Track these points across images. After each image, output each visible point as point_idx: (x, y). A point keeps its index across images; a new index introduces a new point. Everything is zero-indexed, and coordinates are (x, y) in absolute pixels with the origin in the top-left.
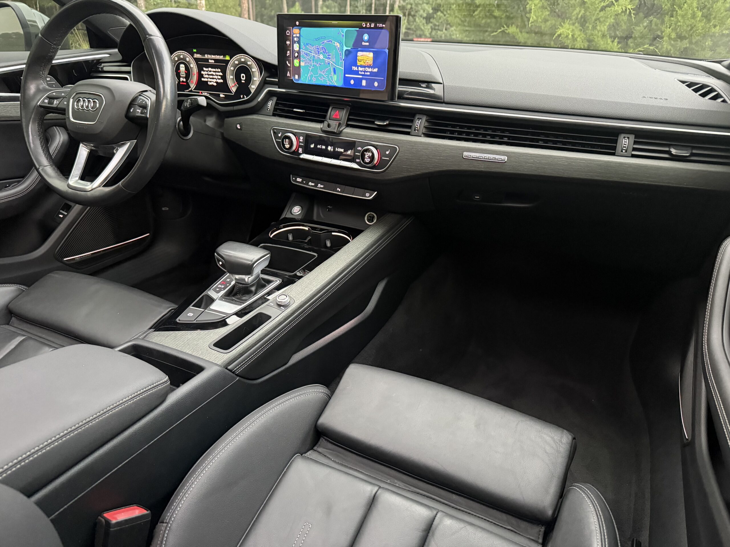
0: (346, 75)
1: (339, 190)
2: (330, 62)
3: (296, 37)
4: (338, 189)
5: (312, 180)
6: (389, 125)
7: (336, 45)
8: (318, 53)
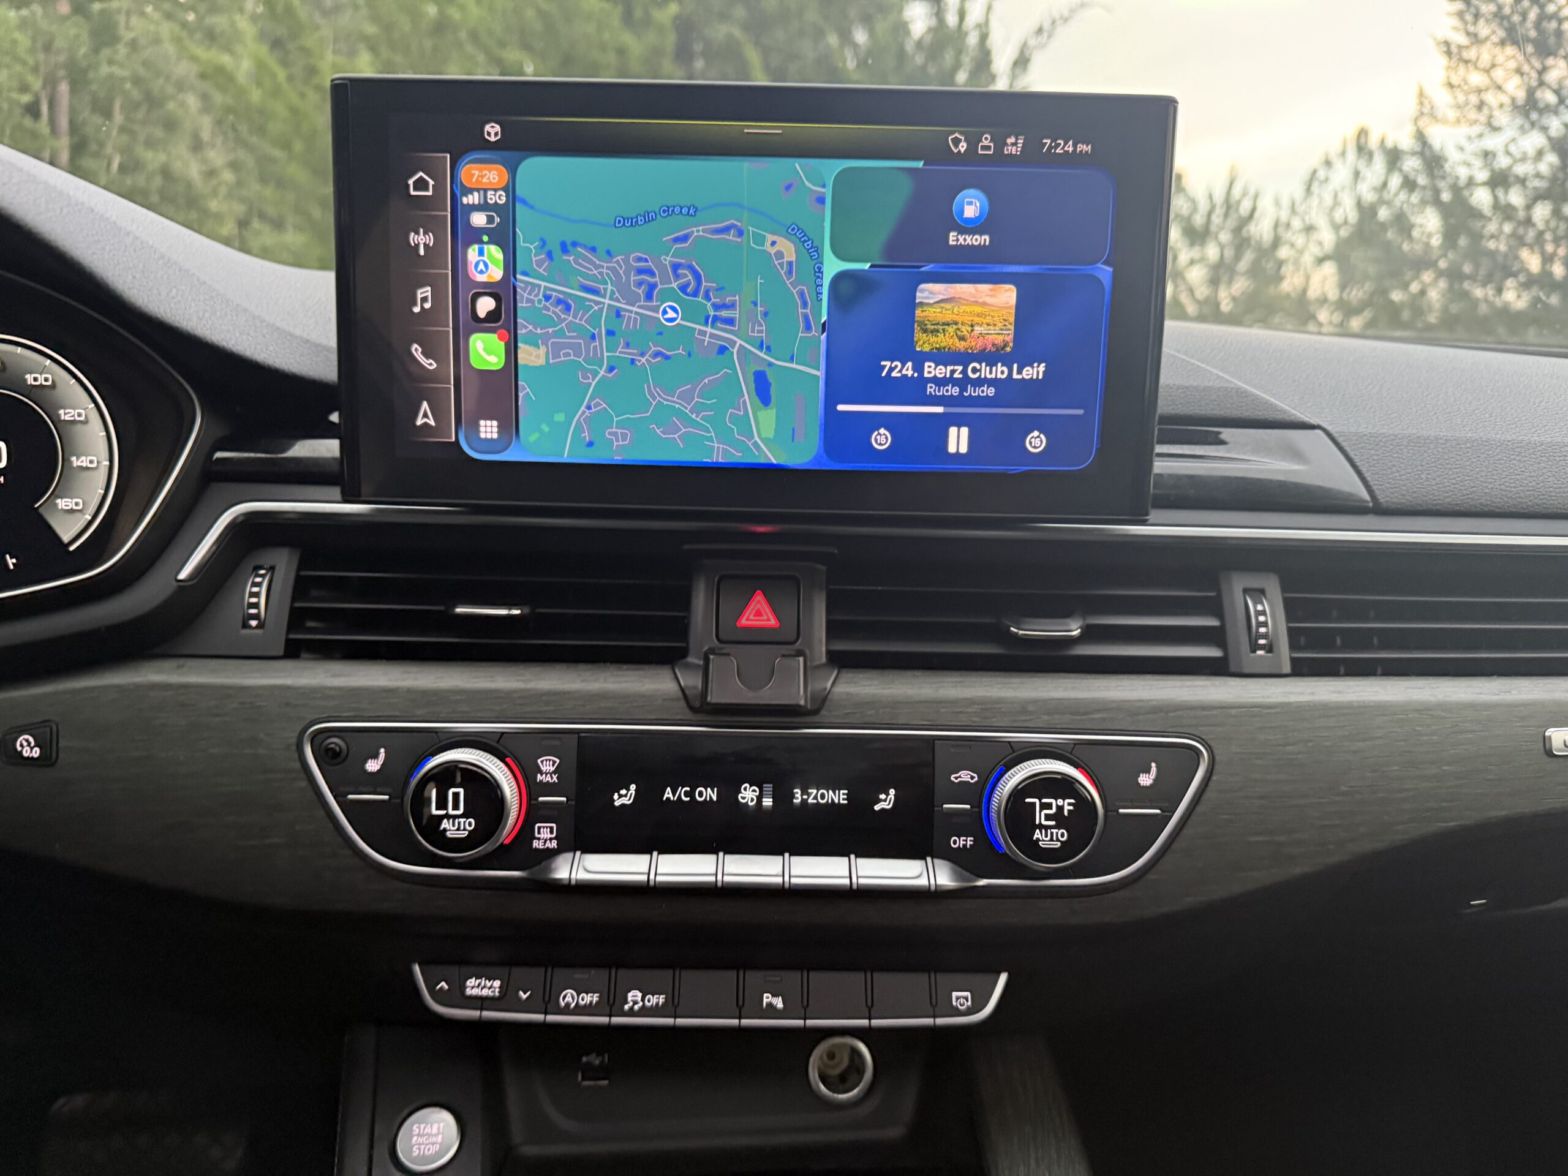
1: (779, 1003)
3: (483, 207)
4: (767, 998)
5: (579, 975)
6: (1091, 634)
7: (773, 250)
8: (649, 296)
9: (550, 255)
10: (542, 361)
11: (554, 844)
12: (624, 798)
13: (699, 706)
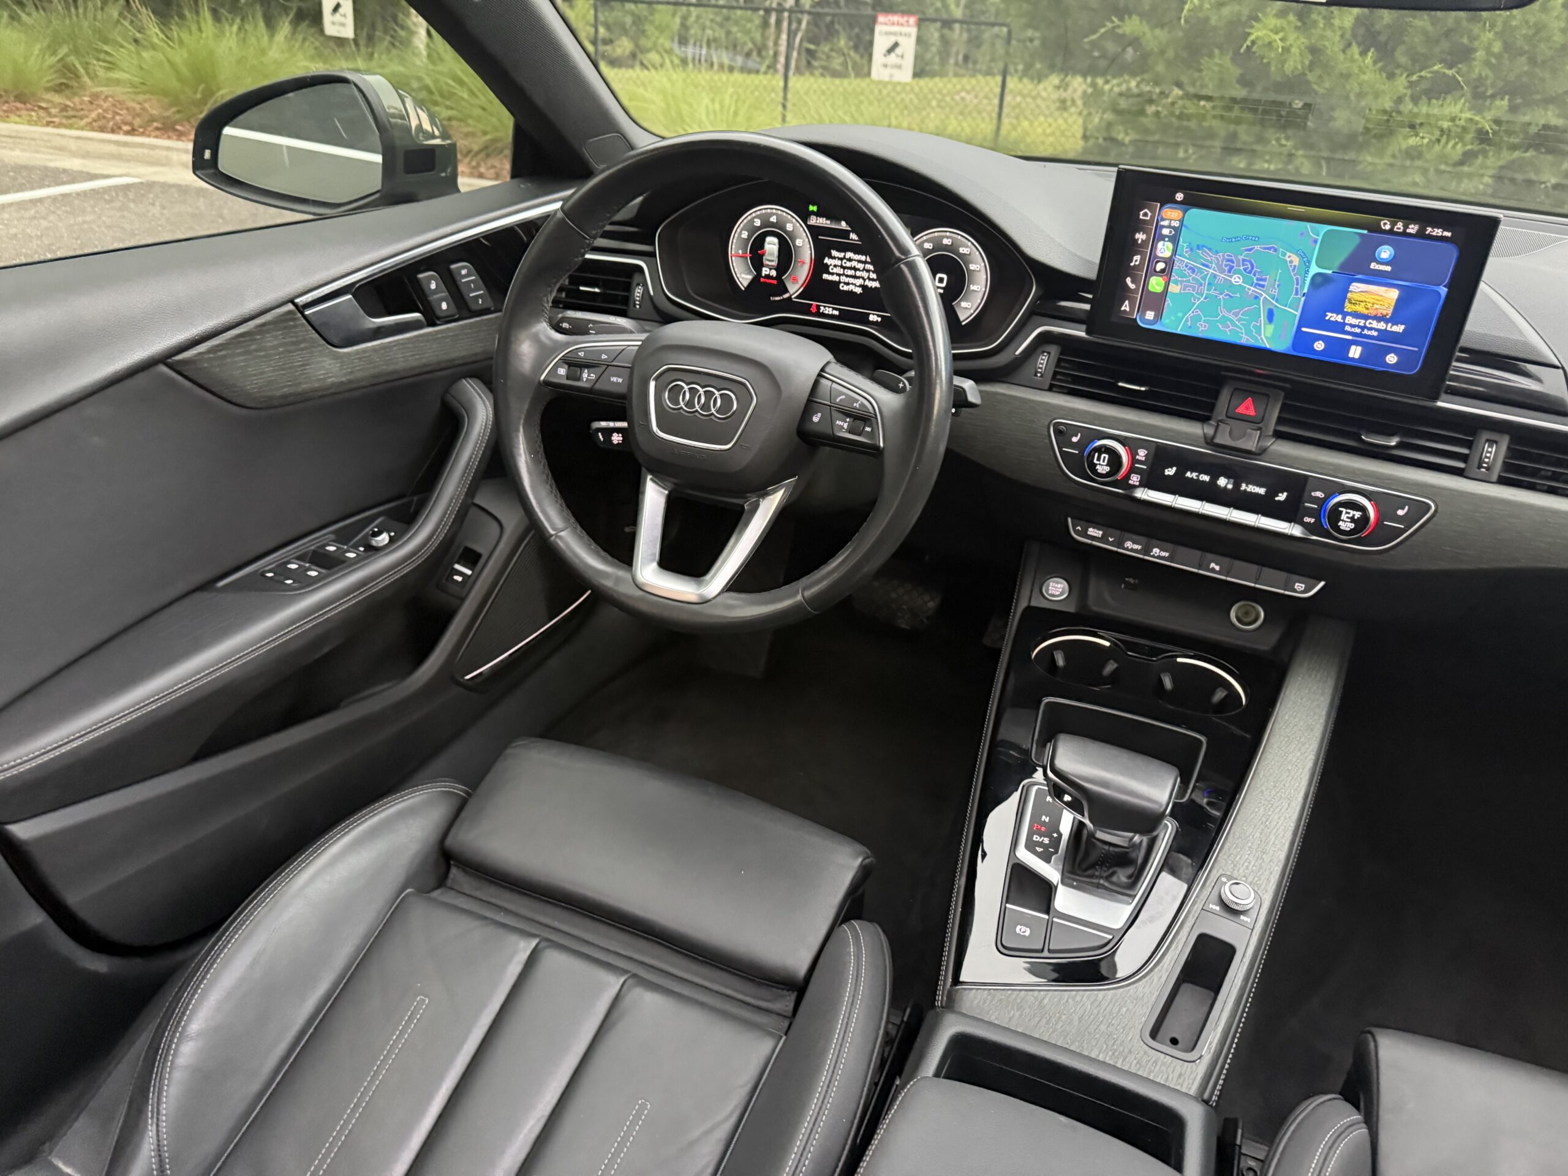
0: (1304, 329)
1: (1217, 568)
2: (1261, 295)
3: (1169, 227)
4: (1212, 565)
5: (1135, 537)
6: (1399, 446)
7: (1288, 260)
8: (1229, 271)
9: (1191, 250)
10: (1178, 291)
11: (1137, 484)
12: (1170, 472)
13: (1210, 442)
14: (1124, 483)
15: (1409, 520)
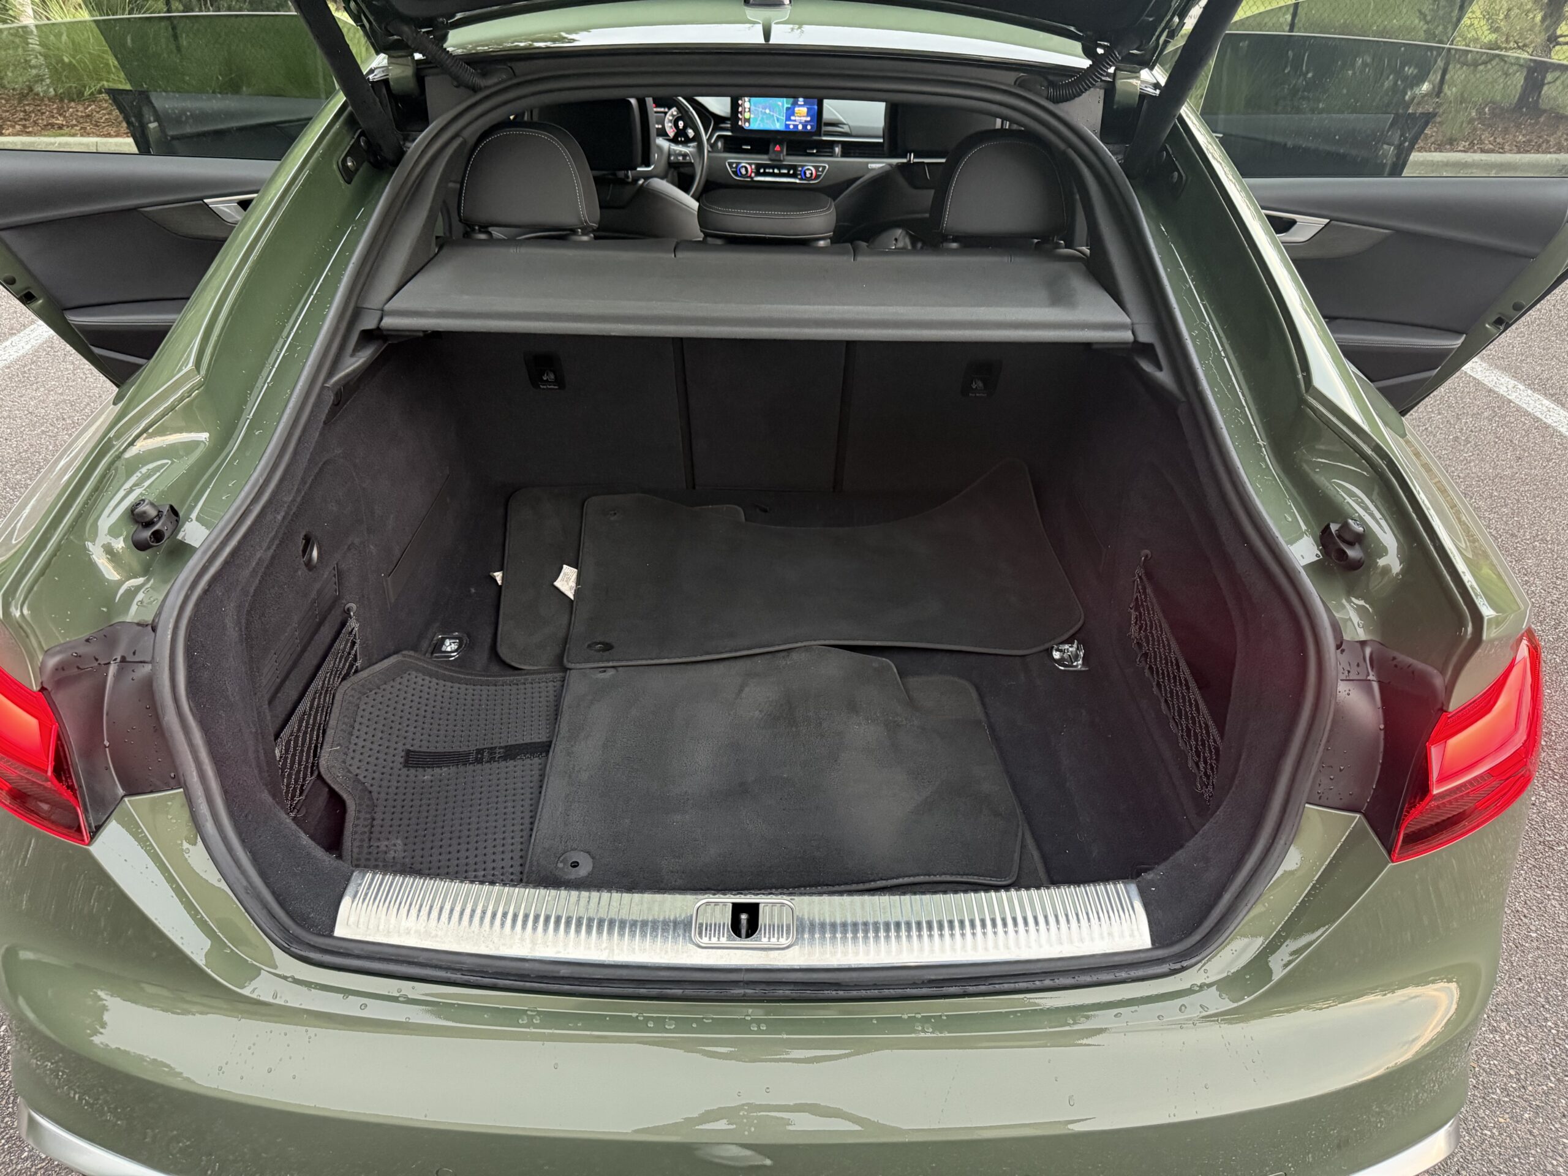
0: (787, 123)
2: (774, 115)
6: (816, 152)
10: (753, 117)
11: (754, 176)
12: (762, 171)
13: (771, 160)
14: (752, 178)
15: (823, 171)
